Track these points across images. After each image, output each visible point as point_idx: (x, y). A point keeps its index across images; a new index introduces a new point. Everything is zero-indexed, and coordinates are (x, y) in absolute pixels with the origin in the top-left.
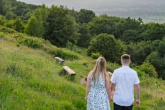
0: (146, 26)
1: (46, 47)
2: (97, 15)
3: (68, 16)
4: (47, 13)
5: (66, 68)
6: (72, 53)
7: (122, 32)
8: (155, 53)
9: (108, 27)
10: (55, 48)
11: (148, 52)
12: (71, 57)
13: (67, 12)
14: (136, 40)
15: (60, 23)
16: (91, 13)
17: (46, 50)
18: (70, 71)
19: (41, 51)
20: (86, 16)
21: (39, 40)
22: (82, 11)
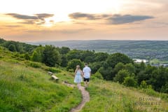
0: (97, 54)
2: (71, 50)
3: (55, 50)
4: (44, 49)
5: (54, 76)
6: (58, 69)
7: (84, 58)
8: (102, 68)
9: (77, 56)
10: (48, 67)
11: (98, 67)
12: (57, 72)
13: (54, 48)
14: (92, 62)
15: (51, 54)
16: (68, 48)
17: (42, 68)
18: (56, 78)
19: (40, 69)
20: (65, 50)
21: (39, 64)
22: (63, 48)
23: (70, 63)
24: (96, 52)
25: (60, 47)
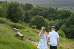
0: (59, 12)
1: (8, 23)
3: (19, 7)
4: (8, 5)
7: (47, 15)
8: (64, 25)
9: (40, 12)
10: (13, 23)
12: (21, 28)
13: (18, 5)
14: (55, 19)
15: (15, 10)
16: (31, 5)
17: (8, 24)
18: (21, 35)
19: (6, 25)
20: (29, 7)
22: (26, 4)
23: (33, 19)
24: (59, 9)
25: (24, 3)
